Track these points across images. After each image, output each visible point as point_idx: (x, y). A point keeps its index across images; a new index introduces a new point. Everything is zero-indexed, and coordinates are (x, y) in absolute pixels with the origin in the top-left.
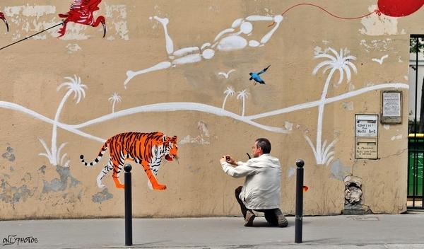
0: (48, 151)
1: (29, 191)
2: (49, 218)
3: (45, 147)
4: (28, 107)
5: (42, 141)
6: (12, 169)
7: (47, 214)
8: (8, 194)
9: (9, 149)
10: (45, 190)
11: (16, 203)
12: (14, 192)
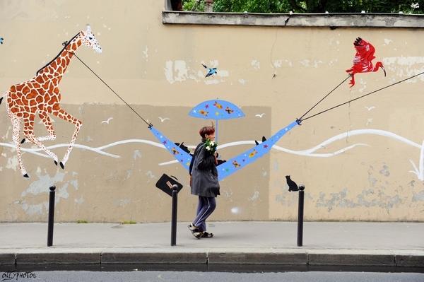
0: (416, 169)
1: (400, 200)
2: (417, 222)
3: (414, 166)
4: (400, 135)
5: (412, 162)
6: (387, 183)
7: (416, 219)
8: (384, 201)
9: (385, 167)
10: (414, 199)
11: (390, 209)
12: (388, 200)
